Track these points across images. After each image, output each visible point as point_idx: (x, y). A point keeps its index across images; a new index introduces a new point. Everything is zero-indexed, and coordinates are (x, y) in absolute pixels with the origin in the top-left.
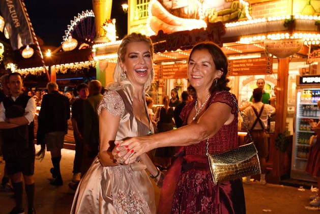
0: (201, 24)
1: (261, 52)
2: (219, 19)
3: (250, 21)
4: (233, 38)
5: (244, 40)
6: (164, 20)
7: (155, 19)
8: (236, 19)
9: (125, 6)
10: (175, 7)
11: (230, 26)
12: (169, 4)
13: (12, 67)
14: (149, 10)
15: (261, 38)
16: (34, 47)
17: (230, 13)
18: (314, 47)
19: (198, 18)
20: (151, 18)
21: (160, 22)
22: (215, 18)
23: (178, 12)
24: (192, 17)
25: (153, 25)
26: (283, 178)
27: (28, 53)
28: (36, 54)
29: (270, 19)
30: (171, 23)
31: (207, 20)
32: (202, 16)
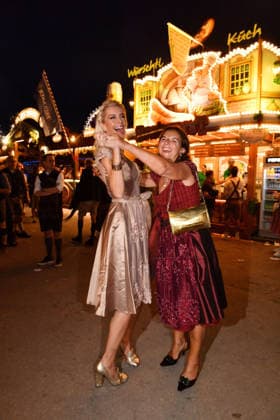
0: (190, 117)
1: (237, 139)
2: (204, 113)
3: (228, 114)
4: (215, 128)
5: (223, 130)
6: (162, 113)
7: (155, 113)
8: (217, 113)
9: (131, 103)
10: (171, 104)
11: (212, 119)
12: (166, 102)
13: (45, 149)
14: (150, 106)
15: (237, 128)
16: (62, 134)
17: (212, 109)
18: (277, 135)
19: (187, 112)
20: (151, 112)
21: (158, 115)
22: (201, 113)
23: (173, 108)
24: (183, 111)
25: (153, 118)
26: (252, 235)
27: (57, 138)
28: (63, 140)
29: (243, 113)
30: (167, 116)
31: (195, 114)
32: (191, 111)
